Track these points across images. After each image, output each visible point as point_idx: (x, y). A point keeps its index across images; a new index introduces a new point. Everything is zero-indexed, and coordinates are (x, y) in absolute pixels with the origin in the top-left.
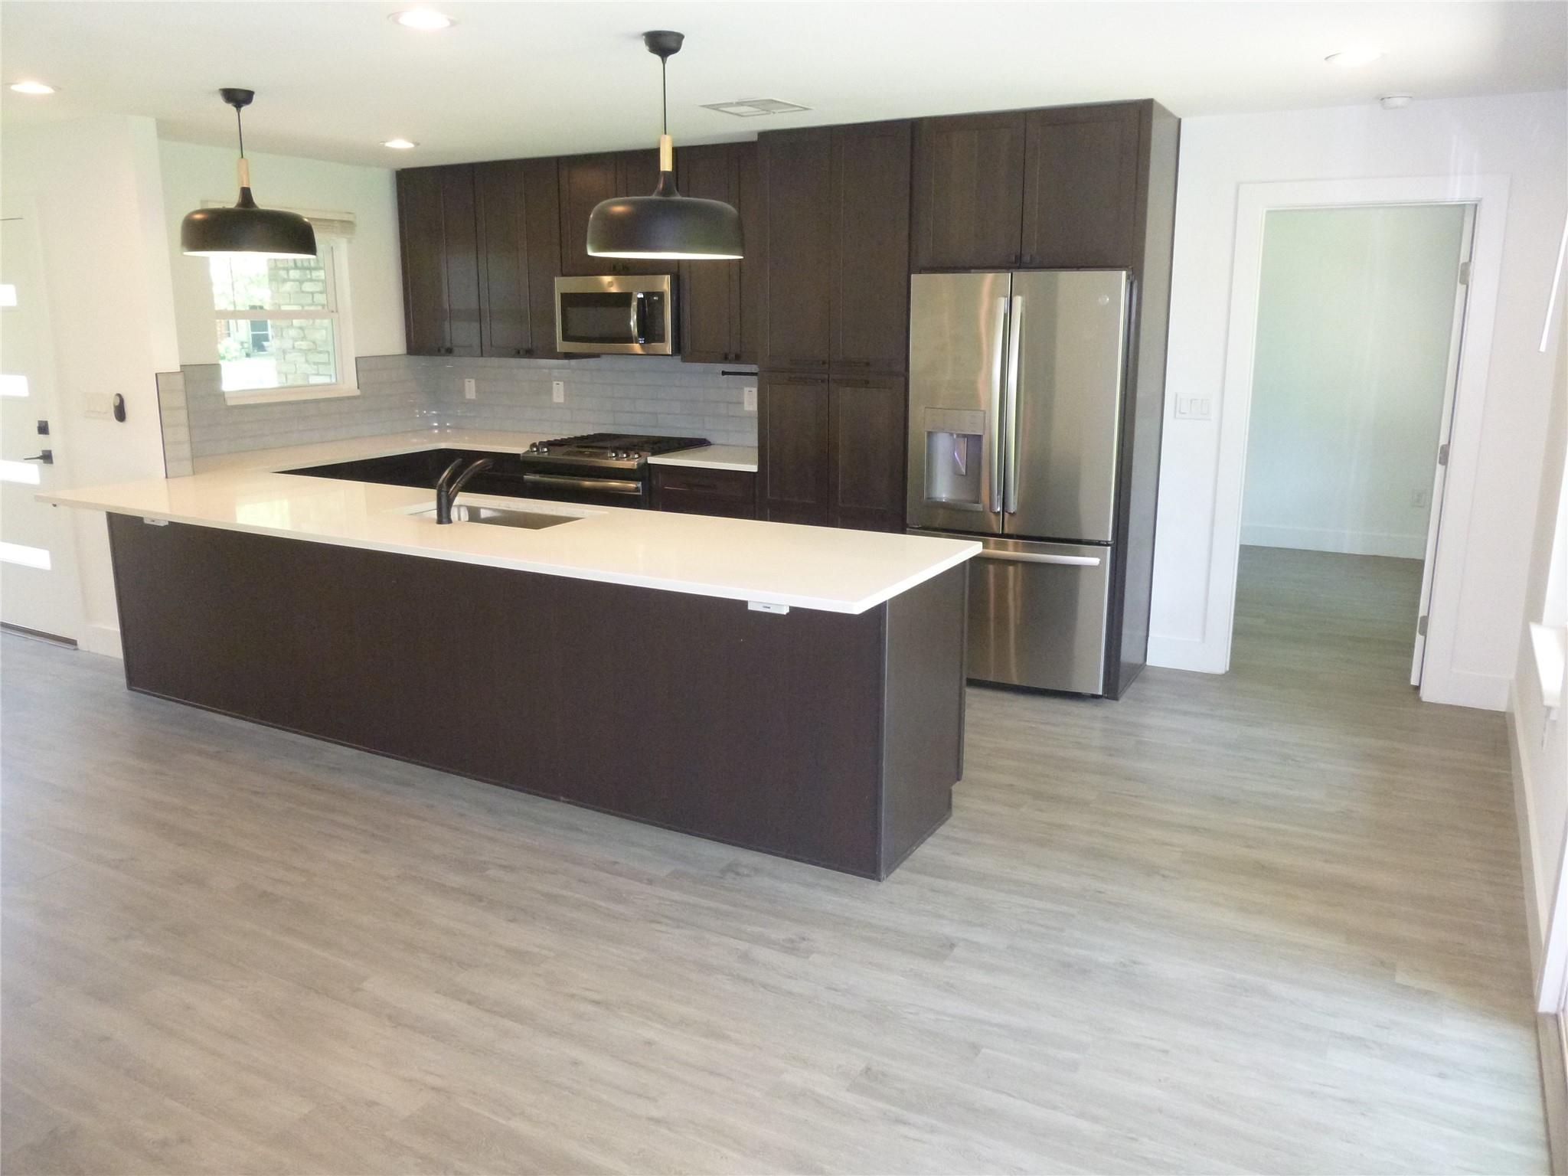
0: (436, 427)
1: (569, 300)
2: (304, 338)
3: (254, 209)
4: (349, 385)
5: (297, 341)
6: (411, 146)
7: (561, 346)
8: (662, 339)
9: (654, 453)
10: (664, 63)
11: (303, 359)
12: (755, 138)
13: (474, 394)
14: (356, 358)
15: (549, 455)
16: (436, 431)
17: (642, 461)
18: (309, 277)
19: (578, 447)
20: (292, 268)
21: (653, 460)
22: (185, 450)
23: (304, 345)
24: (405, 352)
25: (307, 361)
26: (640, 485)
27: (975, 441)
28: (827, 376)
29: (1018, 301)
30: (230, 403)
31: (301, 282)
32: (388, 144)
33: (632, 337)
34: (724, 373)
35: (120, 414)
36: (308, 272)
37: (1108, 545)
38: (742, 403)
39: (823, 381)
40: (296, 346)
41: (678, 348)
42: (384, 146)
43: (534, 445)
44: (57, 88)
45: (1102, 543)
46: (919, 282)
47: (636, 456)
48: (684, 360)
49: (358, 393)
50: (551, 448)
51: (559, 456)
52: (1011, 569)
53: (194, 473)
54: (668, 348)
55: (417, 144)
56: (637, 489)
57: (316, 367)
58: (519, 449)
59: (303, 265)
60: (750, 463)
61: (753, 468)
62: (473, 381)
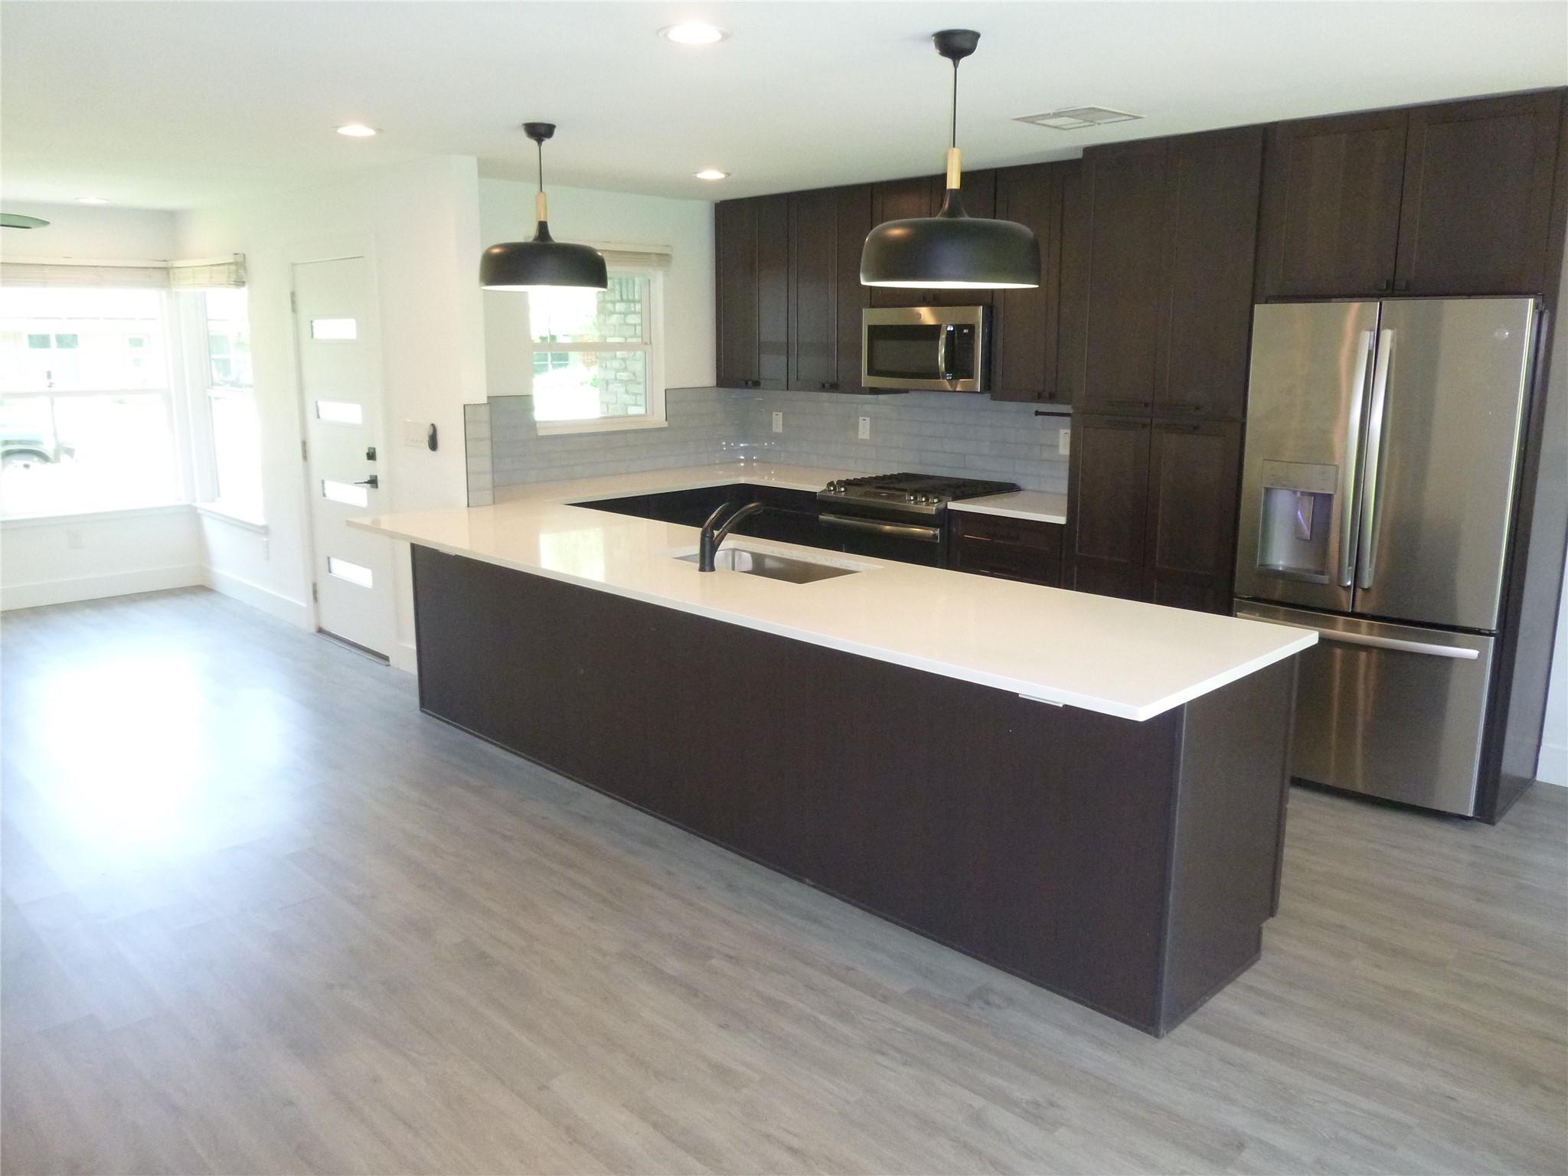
0: (742, 461)
1: (876, 332)
2: (625, 369)
3: (550, 242)
4: (658, 418)
5: (618, 372)
6: (722, 176)
7: (866, 380)
8: (970, 375)
9: (955, 498)
10: (956, 66)
11: (623, 390)
12: (1080, 155)
13: (781, 427)
14: (666, 390)
15: (846, 495)
16: (742, 464)
17: (942, 506)
18: (633, 309)
19: (877, 488)
20: (619, 301)
21: (953, 506)
22: (487, 480)
23: (624, 375)
24: (715, 384)
25: (627, 392)
26: (938, 532)
27: (1323, 502)
28: (1149, 421)
29: (1387, 336)
30: (541, 433)
31: (625, 314)
32: (699, 176)
33: (938, 373)
34: (1037, 413)
35: (433, 444)
36: (632, 305)
37: (1490, 634)
38: (1057, 447)
39: (1144, 426)
40: (618, 377)
41: (988, 386)
42: (696, 177)
43: (831, 484)
44: (379, 130)
45: (1483, 631)
46: (1263, 313)
47: (936, 501)
48: (993, 398)
49: (666, 424)
50: (848, 487)
51: (856, 496)
52: (1363, 655)
53: (494, 503)
54: (976, 383)
55: (728, 174)
56: (935, 536)
57: (634, 397)
58: (817, 487)
59: (628, 299)
60: (1058, 513)
61: (1061, 520)
62: (781, 414)
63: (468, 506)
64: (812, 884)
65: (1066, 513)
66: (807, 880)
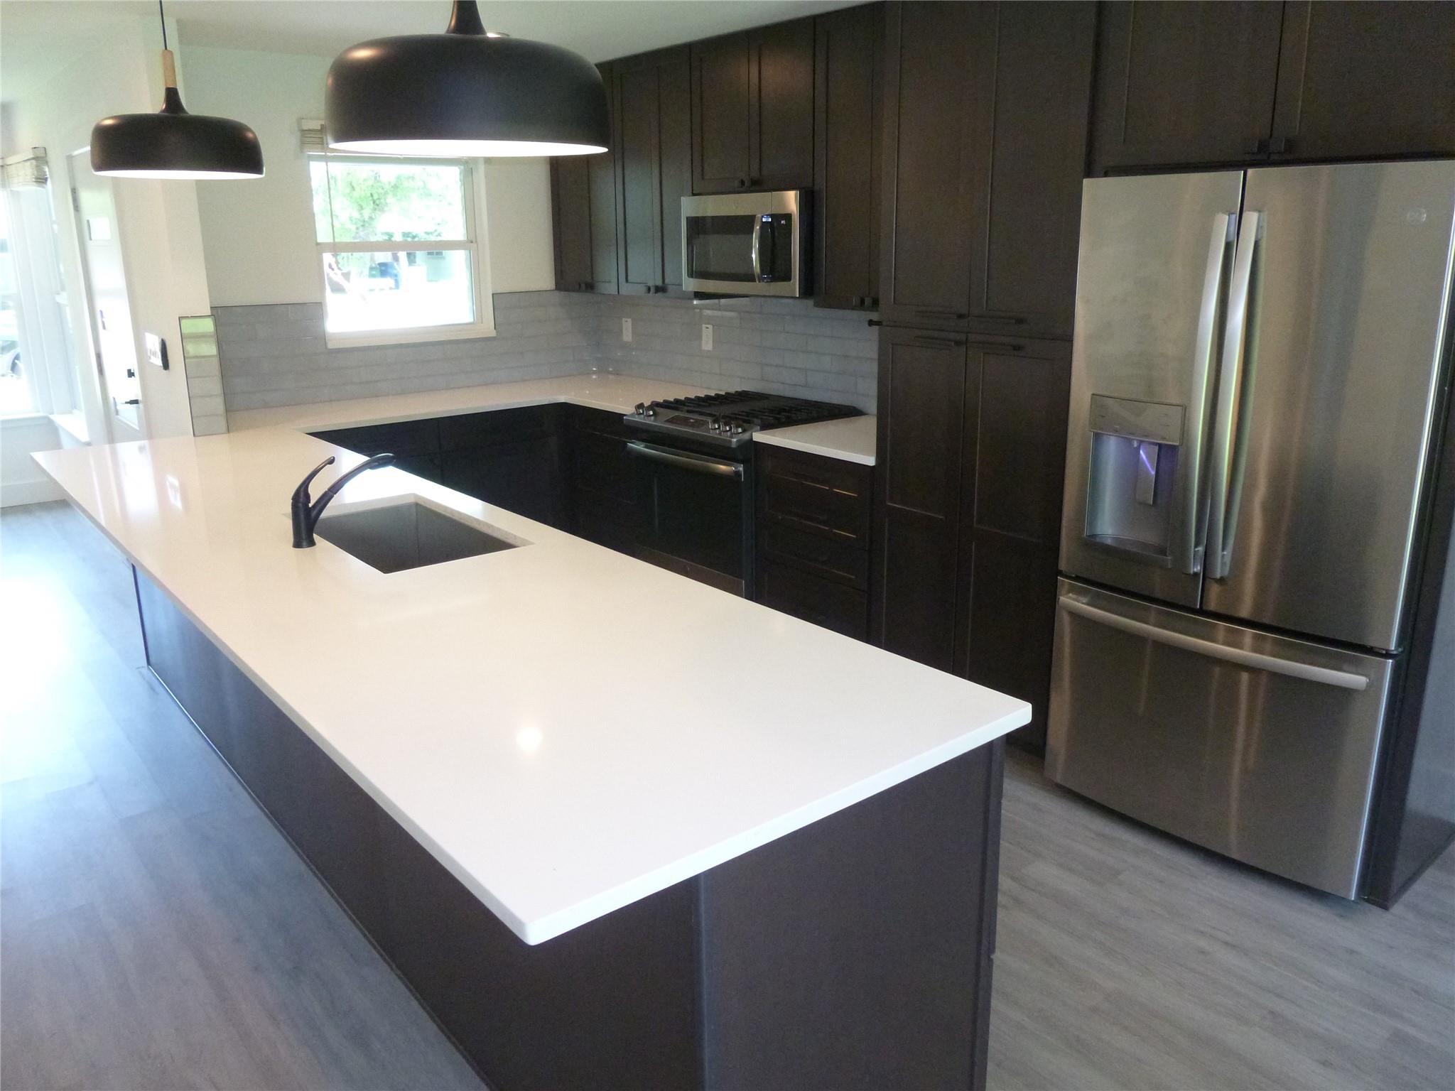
1: (698, 226)
3: (185, 115)
7: (686, 283)
8: (787, 277)
9: (765, 427)
13: (630, 338)
14: (493, 294)
15: (655, 421)
17: (746, 436)
19: (688, 412)
21: (760, 437)
22: (218, 404)
24: (554, 287)
26: (741, 469)
27: (1169, 454)
28: (964, 337)
29: (1251, 219)
30: (331, 346)
33: (754, 276)
34: (870, 323)
37: (1388, 655)
39: (958, 343)
41: (808, 289)
43: (640, 406)
45: (1383, 652)
46: (1093, 189)
47: (740, 430)
48: (817, 305)
49: (493, 333)
50: (658, 409)
51: (659, 423)
53: (228, 431)
56: (737, 473)
58: (628, 409)
60: (867, 453)
61: (870, 461)
62: (629, 320)
63: (196, 434)
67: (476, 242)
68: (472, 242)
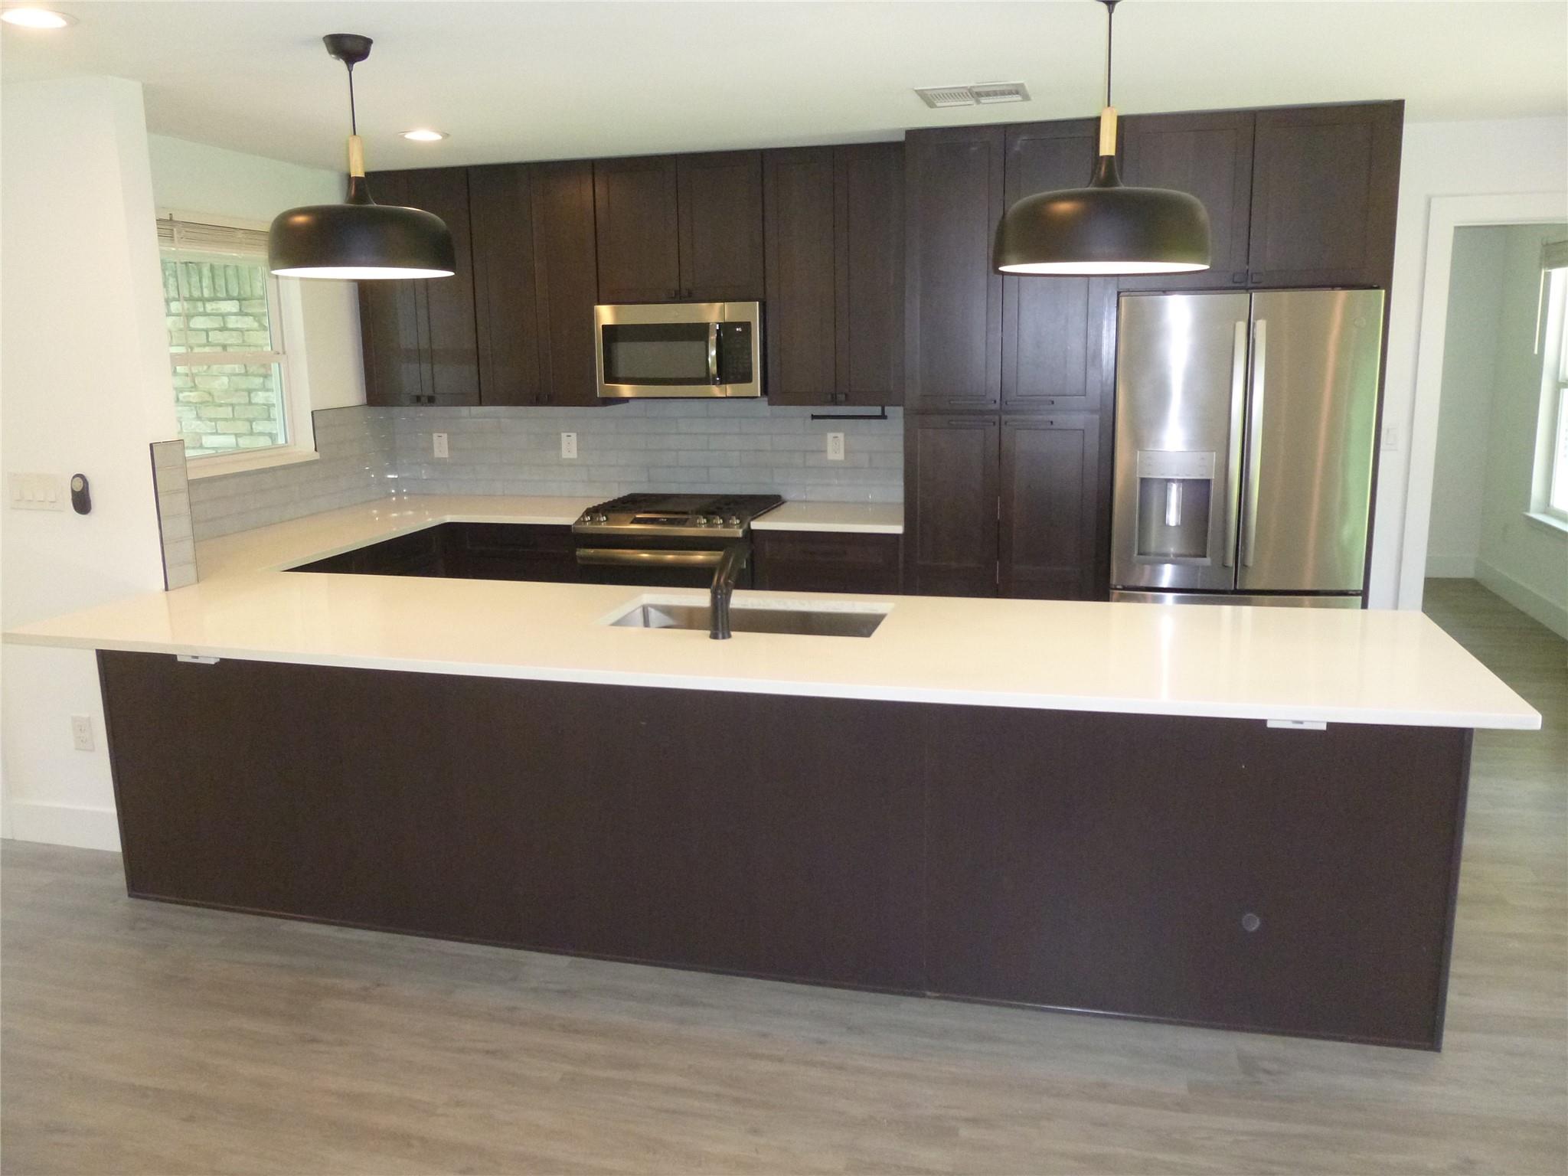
0: (393, 495)
1: (616, 333)
2: (194, 388)
4: (304, 446)
5: (182, 392)
6: (437, 137)
7: (602, 388)
8: (747, 378)
9: (757, 516)
10: (1111, 12)
11: (193, 414)
12: (902, 138)
13: (447, 453)
14: (312, 412)
16: (394, 499)
18: (201, 310)
20: (174, 299)
21: (755, 524)
23: (193, 396)
24: (365, 401)
25: (199, 417)
28: (997, 418)
29: (1261, 328)
31: (189, 317)
32: (408, 136)
34: (814, 417)
35: (82, 502)
36: (200, 304)
38: (825, 451)
40: (181, 398)
41: (765, 390)
42: (403, 137)
45: (1350, 592)
47: (736, 521)
48: (771, 403)
49: (317, 456)
54: (755, 386)
55: (446, 135)
57: (213, 423)
58: (566, 517)
59: (191, 296)
60: (894, 522)
61: (898, 529)
62: (445, 436)
63: (167, 589)
64: (938, 995)
65: (903, 519)
66: (929, 993)
67: (284, 353)
68: (278, 354)
